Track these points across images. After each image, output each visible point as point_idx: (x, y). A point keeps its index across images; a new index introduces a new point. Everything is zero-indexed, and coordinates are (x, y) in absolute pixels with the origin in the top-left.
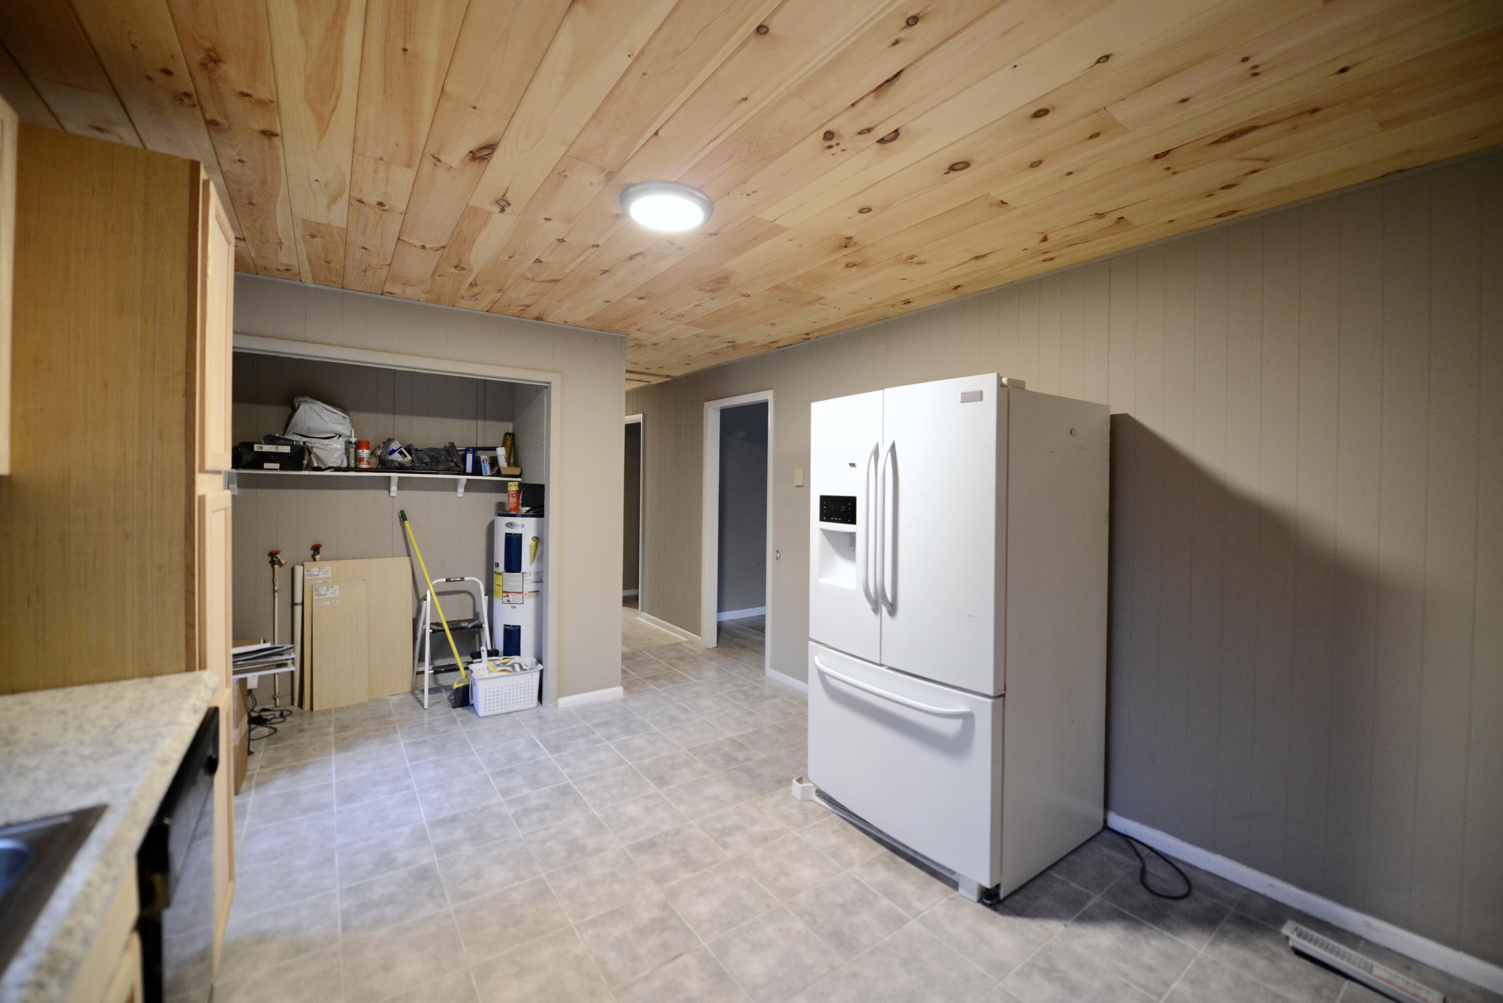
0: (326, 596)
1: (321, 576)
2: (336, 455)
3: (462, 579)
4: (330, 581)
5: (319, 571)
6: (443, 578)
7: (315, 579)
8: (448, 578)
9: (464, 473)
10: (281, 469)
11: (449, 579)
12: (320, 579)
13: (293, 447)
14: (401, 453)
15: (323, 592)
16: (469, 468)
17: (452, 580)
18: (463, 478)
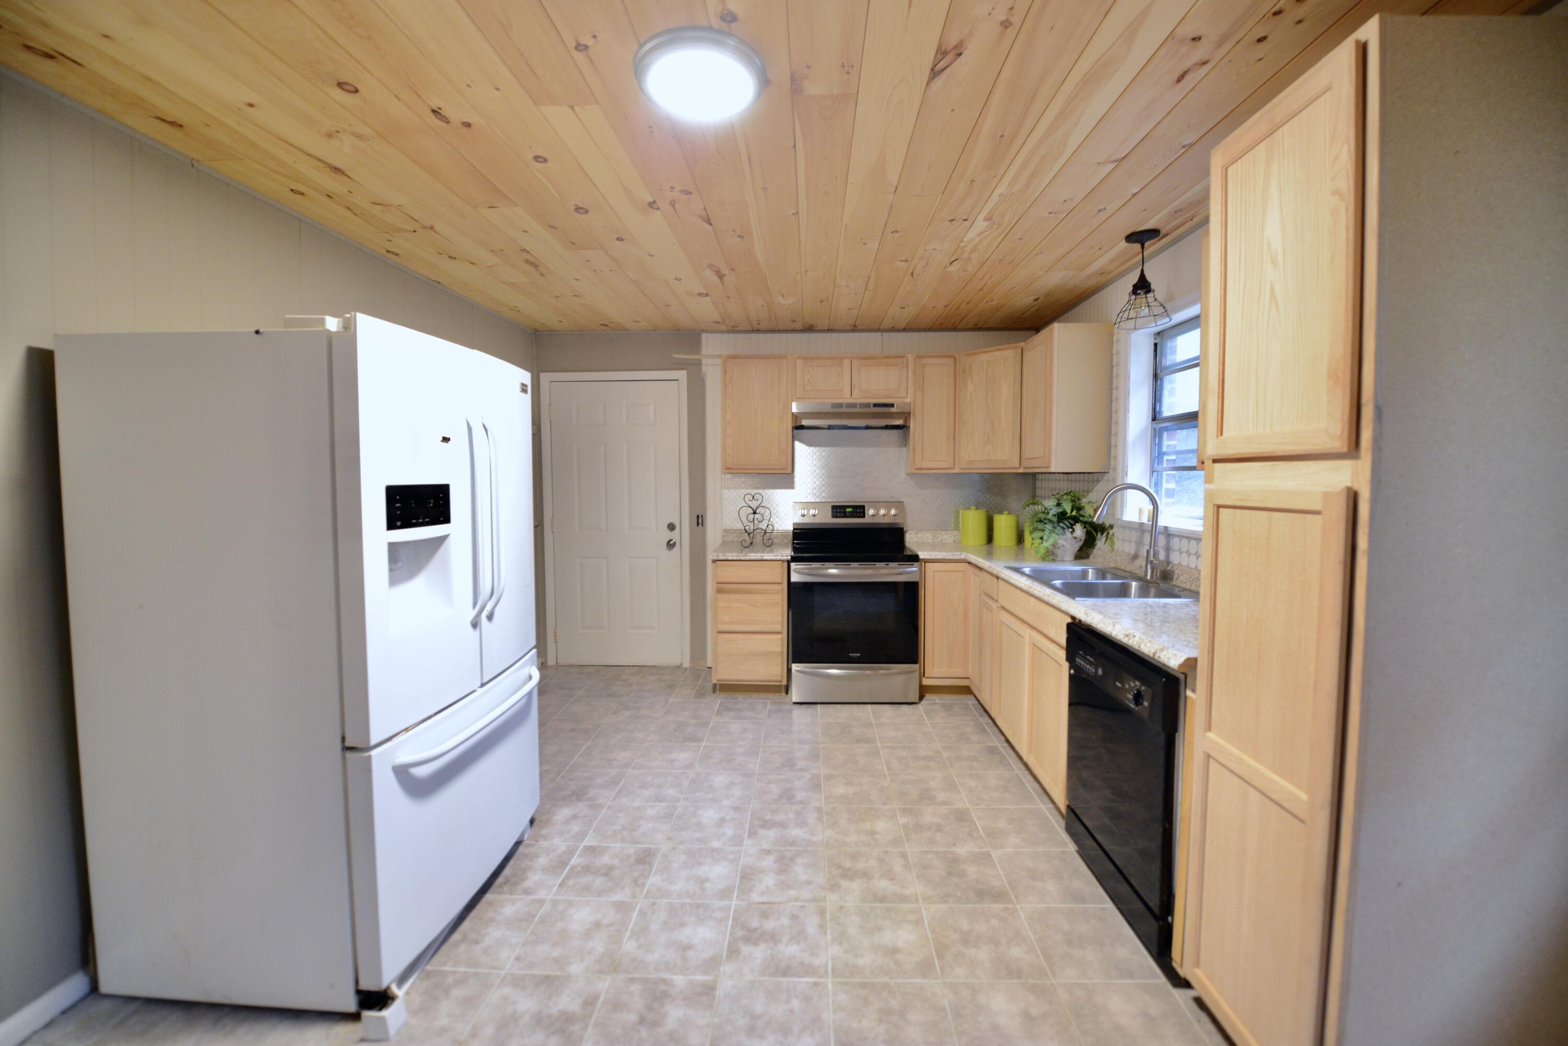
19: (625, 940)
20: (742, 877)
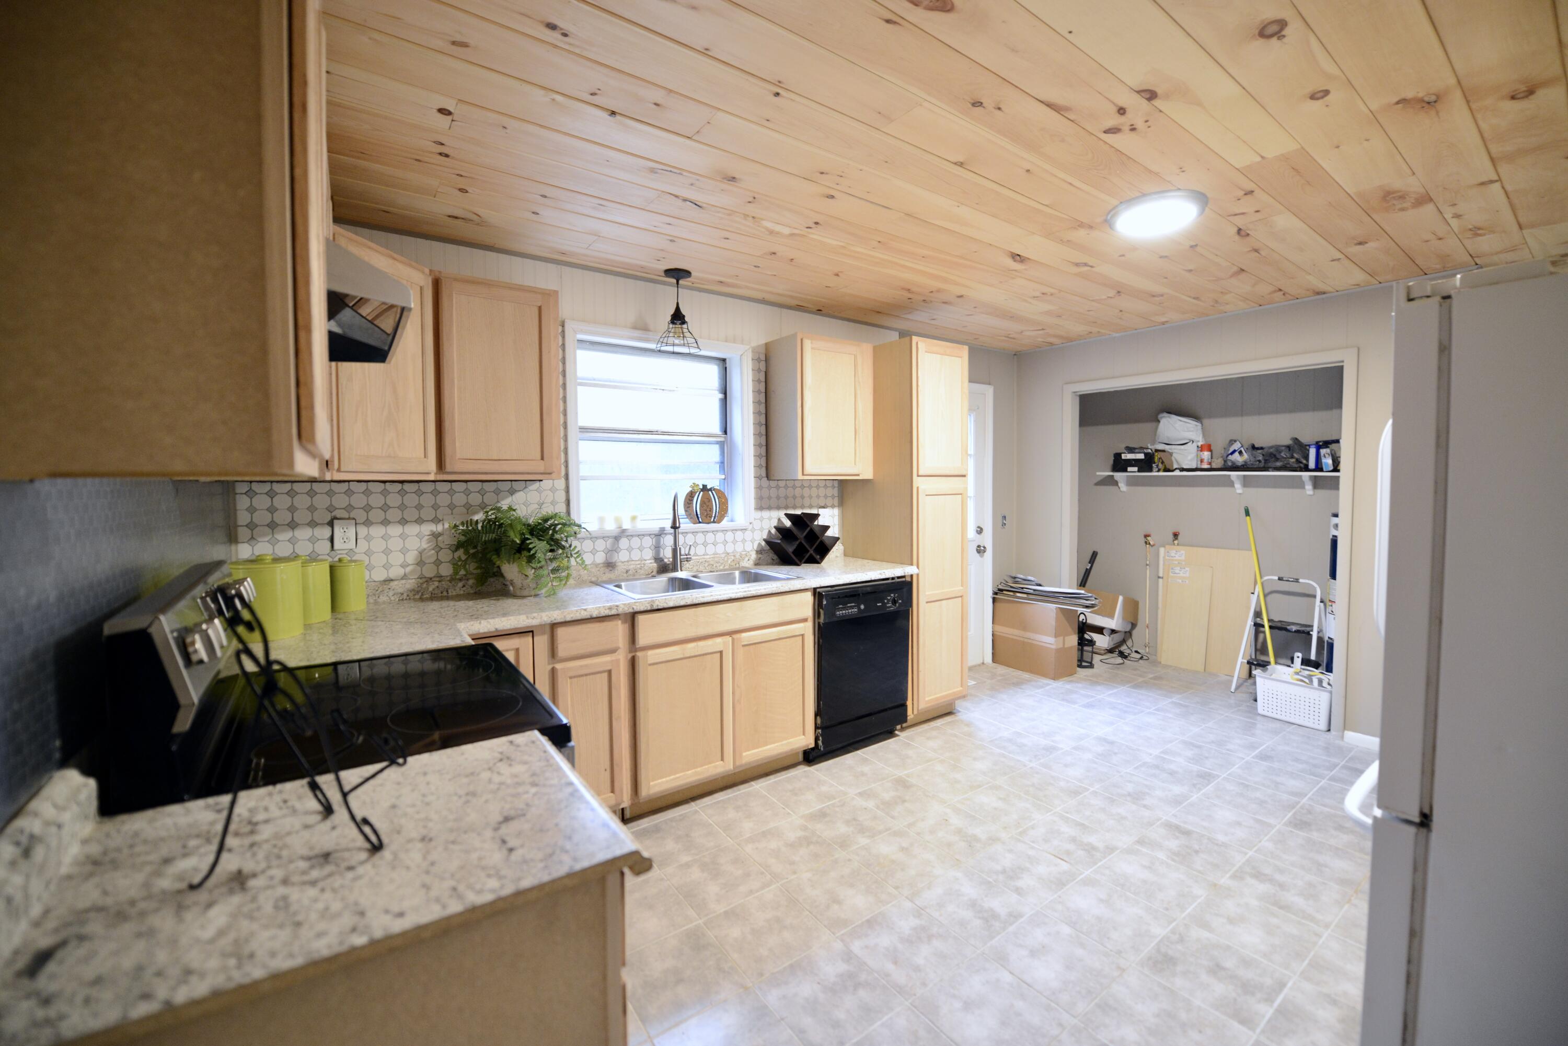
0: (1179, 575)
1: (1177, 558)
2: (1189, 458)
3: (1297, 581)
4: (1183, 563)
5: (1176, 554)
6: (1275, 576)
7: (1173, 560)
8: (1280, 576)
9: (1306, 468)
10: (1139, 471)
11: (1282, 578)
12: (1176, 560)
13: (1146, 454)
14: (1240, 453)
15: (1177, 571)
16: (1312, 465)
17: (1284, 579)
18: (1305, 475)
19: (1203, 898)
20: (1064, 885)
